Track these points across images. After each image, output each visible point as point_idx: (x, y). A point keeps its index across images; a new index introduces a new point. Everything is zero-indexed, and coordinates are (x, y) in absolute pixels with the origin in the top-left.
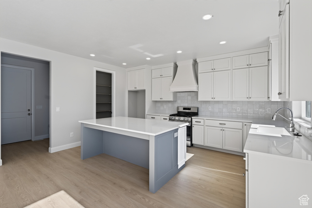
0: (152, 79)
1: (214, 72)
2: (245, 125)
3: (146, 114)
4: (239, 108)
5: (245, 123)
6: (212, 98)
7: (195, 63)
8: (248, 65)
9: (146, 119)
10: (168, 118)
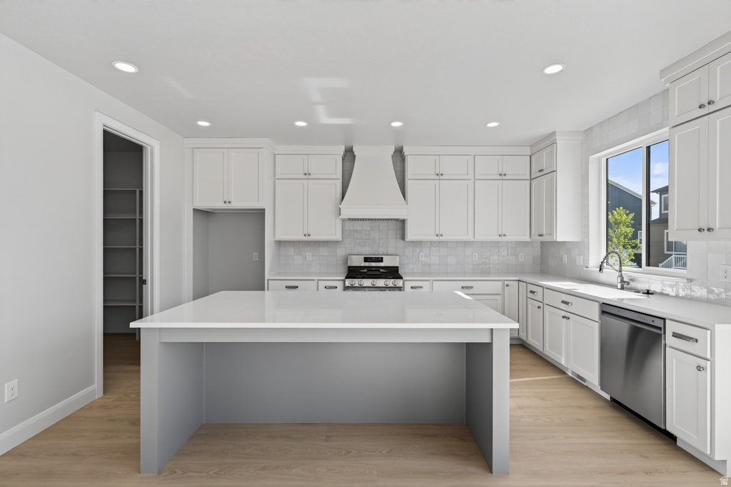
0: (277, 181)
1: (440, 179)
2: (507, 286)
3: (267, 278)
4: (476, 254)
5: (506, 283)
6: (437, 235)
7: (399, 155)
8: (501, 175)
9: (266, 291)
10: (340, 285)
